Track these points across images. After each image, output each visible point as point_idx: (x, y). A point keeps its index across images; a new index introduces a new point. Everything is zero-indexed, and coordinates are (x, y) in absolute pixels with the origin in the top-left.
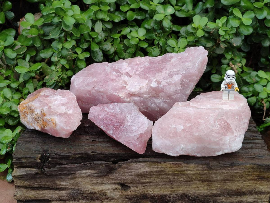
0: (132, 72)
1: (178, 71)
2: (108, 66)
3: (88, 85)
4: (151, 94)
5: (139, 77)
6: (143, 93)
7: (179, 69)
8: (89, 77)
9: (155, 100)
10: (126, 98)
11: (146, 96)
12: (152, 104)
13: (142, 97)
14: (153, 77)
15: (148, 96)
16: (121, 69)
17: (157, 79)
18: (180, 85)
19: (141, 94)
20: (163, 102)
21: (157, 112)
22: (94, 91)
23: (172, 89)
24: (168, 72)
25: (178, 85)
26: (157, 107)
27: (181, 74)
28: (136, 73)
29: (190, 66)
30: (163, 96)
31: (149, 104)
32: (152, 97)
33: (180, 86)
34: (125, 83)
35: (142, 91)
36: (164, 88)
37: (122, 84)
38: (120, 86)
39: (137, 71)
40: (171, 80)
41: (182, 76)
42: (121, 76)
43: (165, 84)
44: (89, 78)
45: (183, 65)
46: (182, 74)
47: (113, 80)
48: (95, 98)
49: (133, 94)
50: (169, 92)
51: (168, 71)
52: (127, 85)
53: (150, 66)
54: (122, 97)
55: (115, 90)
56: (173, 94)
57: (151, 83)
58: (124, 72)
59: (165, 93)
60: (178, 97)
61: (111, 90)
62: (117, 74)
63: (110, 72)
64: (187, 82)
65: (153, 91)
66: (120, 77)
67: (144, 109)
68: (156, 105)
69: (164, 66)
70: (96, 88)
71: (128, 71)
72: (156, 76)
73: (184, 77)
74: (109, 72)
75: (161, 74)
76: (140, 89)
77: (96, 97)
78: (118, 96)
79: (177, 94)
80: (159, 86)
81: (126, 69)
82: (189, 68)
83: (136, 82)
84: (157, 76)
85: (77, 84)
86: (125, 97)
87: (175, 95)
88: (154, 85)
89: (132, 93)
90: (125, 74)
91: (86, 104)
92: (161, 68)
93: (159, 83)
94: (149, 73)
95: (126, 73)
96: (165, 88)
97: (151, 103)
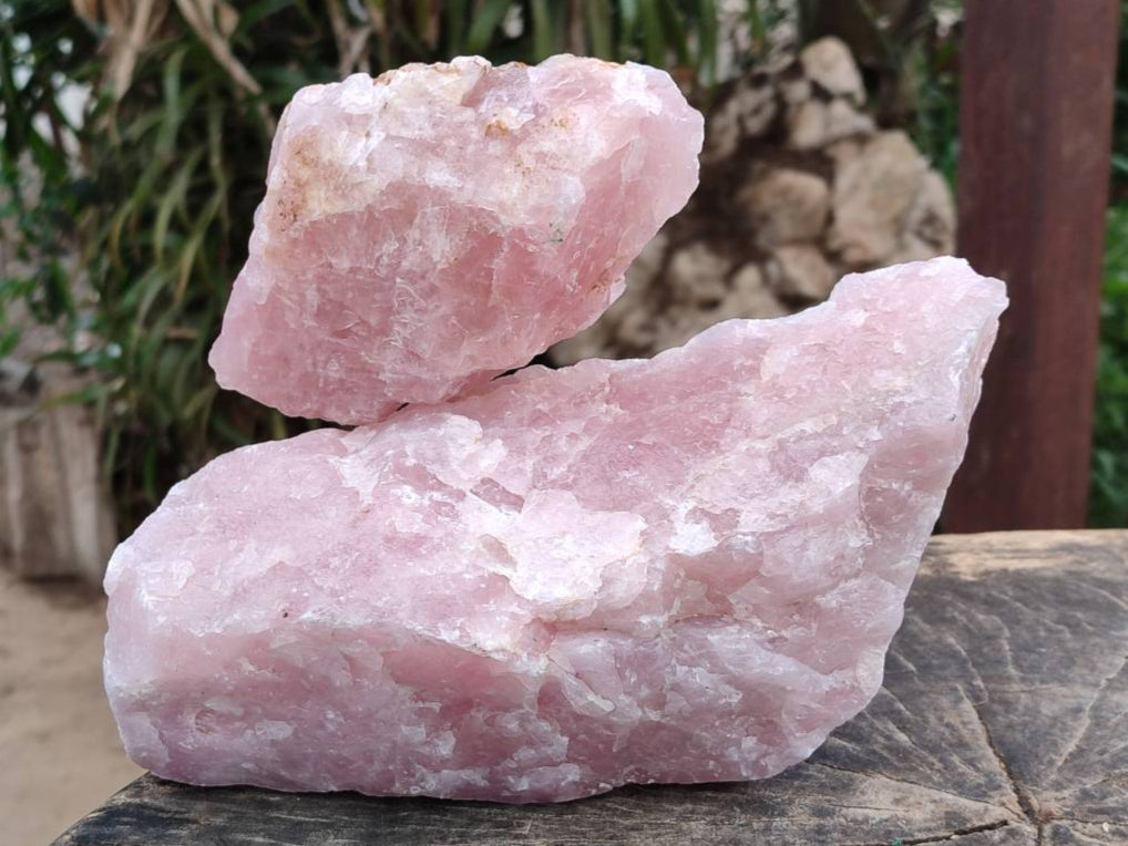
0: (521, 471)
1: (835, 432)
2: (342, 452)
3: (240, 595)
4: (677, 603)
5: (577, 497)
6: (628, 608)
7: (834, 419)
8: (233, 544)
9: (714, 638)
10: (525, 655)
11: (654, 624)
12: (694, 670)
13: (625, 632)
14: (671, 488)
15: (662, 619)
16: (442, 460)
17: (701, 501)
18: (862, 518)
19: (615, 613)
20: (760, 643)
21: (731, 713)
22: (293, 639)
23: (812, 553)
24: (761, 446)
25: (849, 523)
26: (729, 682)
27: (861, 450)
28: (545, 476)
29: (909, 390)
30: (754, 605)
31: (674, 673)
32: (687, 620)
33: (860, 523)
34: (497, 549)
35: (622, 592)
36: (761, 554)
37: (480, 562)
38: (467, 576)
39: (552, 459)
40: (797, 497)
41: (864, 459)
42: (459, 506)
43: (767, 526)
44: (240, 549)
45: (853, 389)
46: (861, 445)
47: (413, 546)
48: (304, 682)
49: (566, 623)
50: (796, 579)
51: (764, 437)
52: (508, 560)
53: (629, 420)
54: (497, 651)
55: (443, 609)
56: (826, 584)
57: (671, 532)
58: (465, 476)
59: (765, 582)
60: (855, 595)
61: (413, 617)
62: (426, 502)
63: (380, 494)
64: (903, 493)
65: (690, 583)
66: (455, 516)
67: (641, 705)
68: (724, 671)
69: (724, 407)
70: (308, 615)
71: (491, 471)
72: (690, 479)
73: (881, 465)
74: (370, 490)
75: (718, 461)
76: (607, 582)
77: (303, 673)
78: (474, 651)
79: (847, 578)
80: (729, 547)
81: (472, 459)
82: (902, 403)
83: (569, 538)
84: (697, 479)
85: (158, 604)
86: (519, 651)
87: (834, 586)
88: (694, 540)
89: (557, 613)
90: (476, 494)
91: (238, 724)
92: (706, 423)
93: (722, 521)
94: (635, 462)
95: (484, 481)
96: (769, 552)
97: (683, 663)
